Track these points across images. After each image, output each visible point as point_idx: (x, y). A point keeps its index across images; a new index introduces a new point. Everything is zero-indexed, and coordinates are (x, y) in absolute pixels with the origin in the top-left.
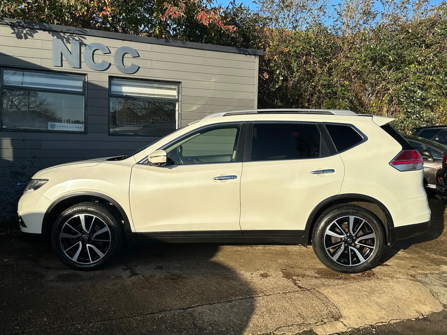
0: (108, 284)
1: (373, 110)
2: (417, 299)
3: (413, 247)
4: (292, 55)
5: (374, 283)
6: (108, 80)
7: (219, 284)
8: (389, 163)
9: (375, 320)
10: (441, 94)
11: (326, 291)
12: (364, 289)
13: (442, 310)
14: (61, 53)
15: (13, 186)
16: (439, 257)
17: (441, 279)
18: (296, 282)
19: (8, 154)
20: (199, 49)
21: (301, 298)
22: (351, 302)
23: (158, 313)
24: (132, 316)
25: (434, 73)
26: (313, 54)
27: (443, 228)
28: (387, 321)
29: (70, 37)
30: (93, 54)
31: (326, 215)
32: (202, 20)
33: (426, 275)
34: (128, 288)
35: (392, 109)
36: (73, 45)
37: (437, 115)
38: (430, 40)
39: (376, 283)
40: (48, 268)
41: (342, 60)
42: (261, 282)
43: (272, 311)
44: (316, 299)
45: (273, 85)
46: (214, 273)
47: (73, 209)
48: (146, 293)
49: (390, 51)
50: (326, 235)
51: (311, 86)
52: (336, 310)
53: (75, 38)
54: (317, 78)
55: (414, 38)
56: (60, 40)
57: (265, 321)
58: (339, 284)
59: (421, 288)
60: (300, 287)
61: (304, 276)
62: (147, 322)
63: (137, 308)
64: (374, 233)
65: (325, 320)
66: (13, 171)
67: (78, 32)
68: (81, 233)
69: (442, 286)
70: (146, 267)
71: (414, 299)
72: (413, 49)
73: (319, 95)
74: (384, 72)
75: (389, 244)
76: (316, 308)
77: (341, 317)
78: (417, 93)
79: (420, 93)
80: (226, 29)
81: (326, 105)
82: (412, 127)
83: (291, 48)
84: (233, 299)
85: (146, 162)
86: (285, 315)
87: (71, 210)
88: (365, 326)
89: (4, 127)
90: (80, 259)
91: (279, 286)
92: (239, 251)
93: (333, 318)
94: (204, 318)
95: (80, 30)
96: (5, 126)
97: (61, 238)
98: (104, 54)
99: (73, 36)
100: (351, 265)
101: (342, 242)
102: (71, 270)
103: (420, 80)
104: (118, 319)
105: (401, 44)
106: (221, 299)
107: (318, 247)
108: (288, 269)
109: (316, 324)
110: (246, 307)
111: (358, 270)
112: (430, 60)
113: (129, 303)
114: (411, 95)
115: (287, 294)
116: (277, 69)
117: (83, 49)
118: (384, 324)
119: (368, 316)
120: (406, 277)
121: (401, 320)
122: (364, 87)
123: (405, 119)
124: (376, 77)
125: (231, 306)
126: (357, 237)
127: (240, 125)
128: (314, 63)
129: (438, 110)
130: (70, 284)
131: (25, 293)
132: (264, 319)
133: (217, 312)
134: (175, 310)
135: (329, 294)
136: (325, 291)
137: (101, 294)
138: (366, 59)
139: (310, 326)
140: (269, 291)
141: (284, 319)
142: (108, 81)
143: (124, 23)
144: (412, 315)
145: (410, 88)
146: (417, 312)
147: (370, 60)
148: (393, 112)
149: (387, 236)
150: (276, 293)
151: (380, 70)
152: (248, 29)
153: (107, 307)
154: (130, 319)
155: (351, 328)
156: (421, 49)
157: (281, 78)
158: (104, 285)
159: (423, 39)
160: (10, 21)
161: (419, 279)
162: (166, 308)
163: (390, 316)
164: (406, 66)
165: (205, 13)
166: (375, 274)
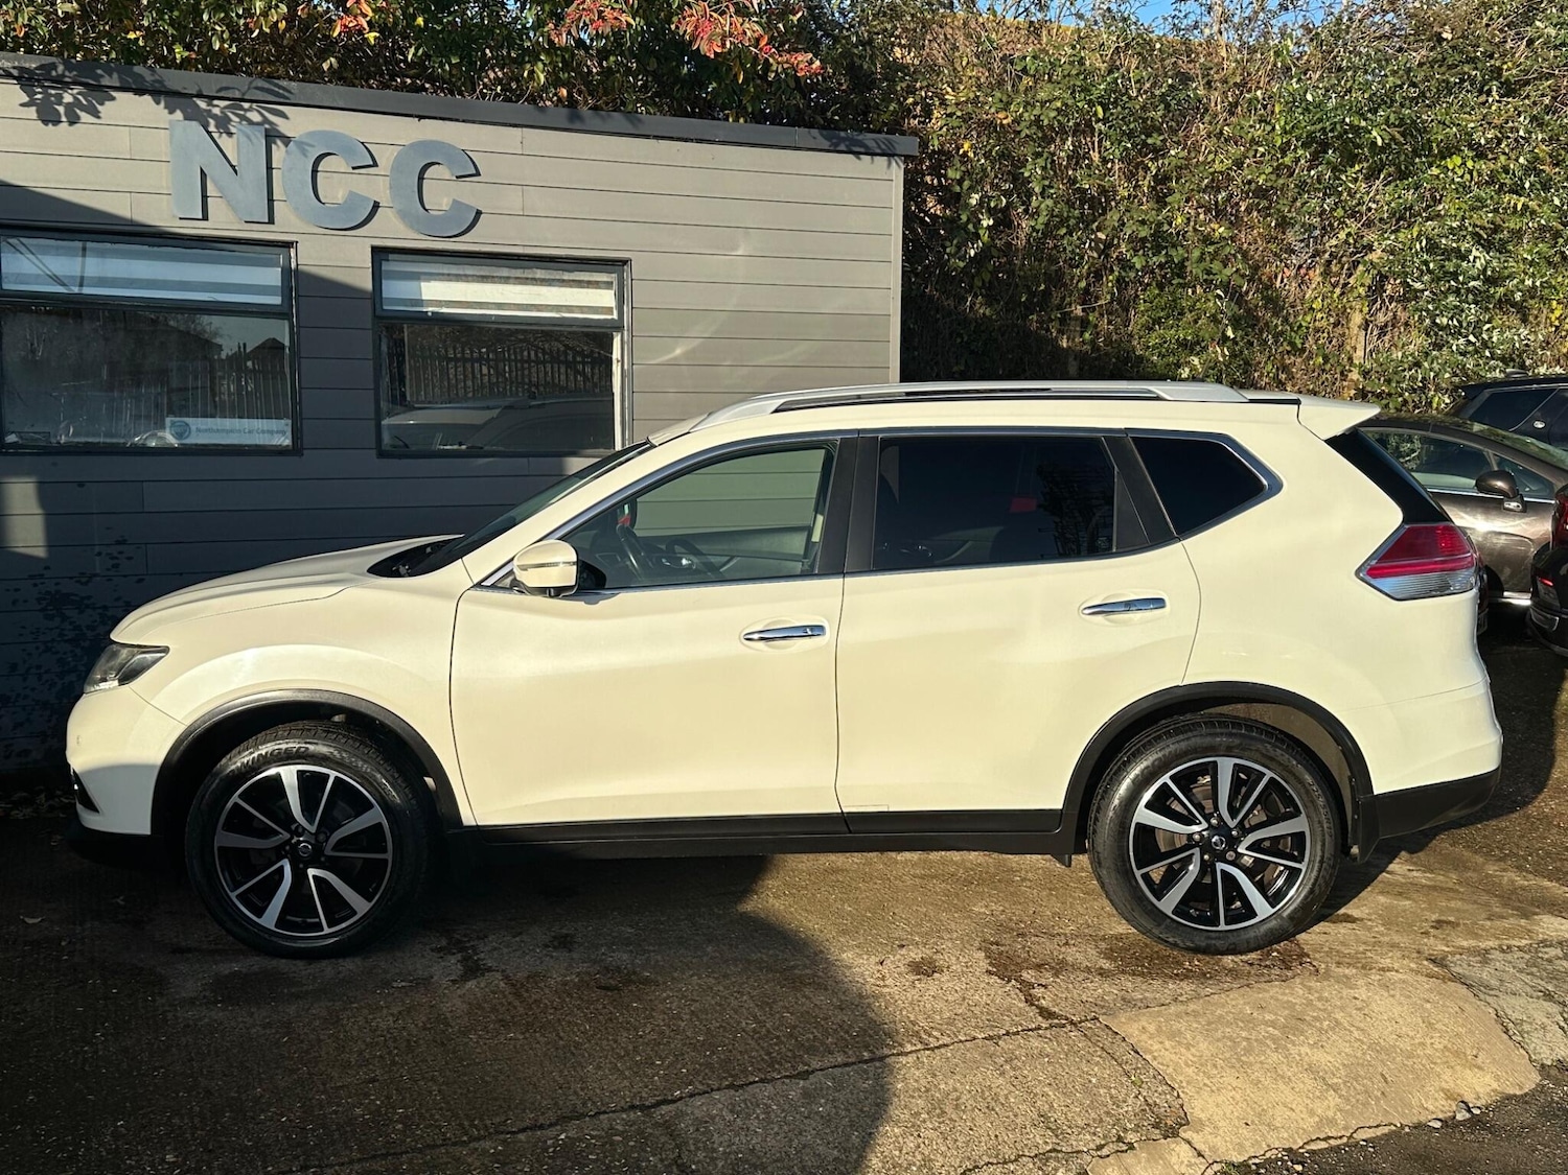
0: (385, 1011)
1: (1315, 320)
2: (1449, 1050)
3: (1442, 843)
4: (1023, 135)
5: (1301, 992)
6: (370, 260)
7: (768, 1004)
8: (1357, 573)
9: (1303, 1129)
10: (1557, 259)
11: (1135, 1025)
12: (1268, 1017)
13: (1534, 1086)
14: (202, 170)
15: (50, 645)
16: (1534, 881)
17: (1534, 970)
18: (1032, 991)
19: (29, 534)
20: (692, 141)
21: (1048, 1056)
22: (1222, 1067)
23: (556, 1124)
24: (465, 1138)
25: (1532, 185)
26: (1100, 130)
27: (1551, 764)
28: (1343, 1133)
29: (229, 114)
30: (315, 171)
31: (1136, 755)
32: (699, 39)
33: (1484, 956)
34: (452, 1027)
35: (1381, 318)
36: (243, 139)
37: (1540, 337)
38: (1518, 66)
39: (1310, 989)
40: (179, 951)
41: (1203, 147)
42: (912, 994)
43: (949, 1109)
44: (1100, 1056)
45: (959, 248)
46: (749, 962)
47: (258, 749)
48: (515, 1047)
49: (1374, 111)
50: (1137, 824)
51: (1093, 244)
52: (1168, 1097)
53: (249, 115)
54: (1113, 218)
55: (1460, 61)
56: (194, 124)
57: (922, 1145)
58: (1180, 998)
59: (1467, 1006)
60: (1046, 1013)
61: (1060, 967)
62: (518, 1161)
63: (484, 1107)
64: (1303, 815)
65: (1131, 1136)
66: (48, 593)
67: (260, 96)
68: (288, 830)
69: (1538, 998)
70: (518, 939)
71: (1441, 1046)
72: (1456, 101)
73: (1123, 274)
74: (1353, 186)
75: (1355, 850)
76: (1102, 1091)
77: (1184, 1121)
78: (1471, 258)
79: (1479, 258)
80: (786, 66)
81: (1147, 311)
82: (1453, 379)
83: (1021, 110)
84: (815, 1064)
85: (506, 582)
86: (992, 1123)
87: (251, 753)
88: (1268, 1155)
89: (11, 438)
90: (289, 918)
91: (973, 1009)
92: (835, 871)
93: (1156, 1126)
94: (713, 1143)
95: (267, 85)
96: (14, 435)
97: (220, 848)
98: (354, 168)
99: (242, 109)
100: (1223, 927)
101: (1193, 847)
102: (257, 958)
103: (1480, 212)
104: (420, 1151)
105: (1414, 85)
106: (771, 1065)
107: (1108, 868)
108: (1006, 938)
109: (1099, 1153)
110: (858, 1093)
111: (1248, 943)
112: (1516, 140)
113: (456, 1086)
114: (1450, 267)
115: (1000, 1043)
116: (972, 189)
117: (277, 153)
118: (1333, 1142)
119: (1280, 1116)
120: (1413, 965)
121: (1394, 1128)
122: (1283, 240)
123: (1427, 354)
124: (1325, 205)
125: (806, 1094)
126: (1245, 831)
127: (833, 443)
128: (1104, 161)
129: (1544, 316)
130: (253, 1013)
131: (100, 1053)
132: (920, 1140)
133: (757, 1118)
134: (614, 1112)
135: (1144, 1037)
136: (1136, 1028)
137: (360, 1053)
138: (1288, 143)
139: (1079, 1161)
140: (939, 1030)
141: (989, 1135)
142: (370, 265)
143: (421, 51)
144: (1431, 1108)
145: (1444, 241)
146: (1449, 1096)
147: (1305, 146)
148: (1386, 326)
149: (1350, 822)
150: (963, 1039)
151: (1340, 179)
152: (868, 48)
153: (382, 1102)
154: (460, 1149)
155: (1220, 1162)
156: (1487, 101)
157: (987, 222)
158: (371, 1017)
159: (1492, 62)
160: (16, 64)
161: (1461, 971)
162: (584, 1104)
163: (1353, 1114)
164: (1430, 166)
165: (708, 10)
166: (1308, 956)
